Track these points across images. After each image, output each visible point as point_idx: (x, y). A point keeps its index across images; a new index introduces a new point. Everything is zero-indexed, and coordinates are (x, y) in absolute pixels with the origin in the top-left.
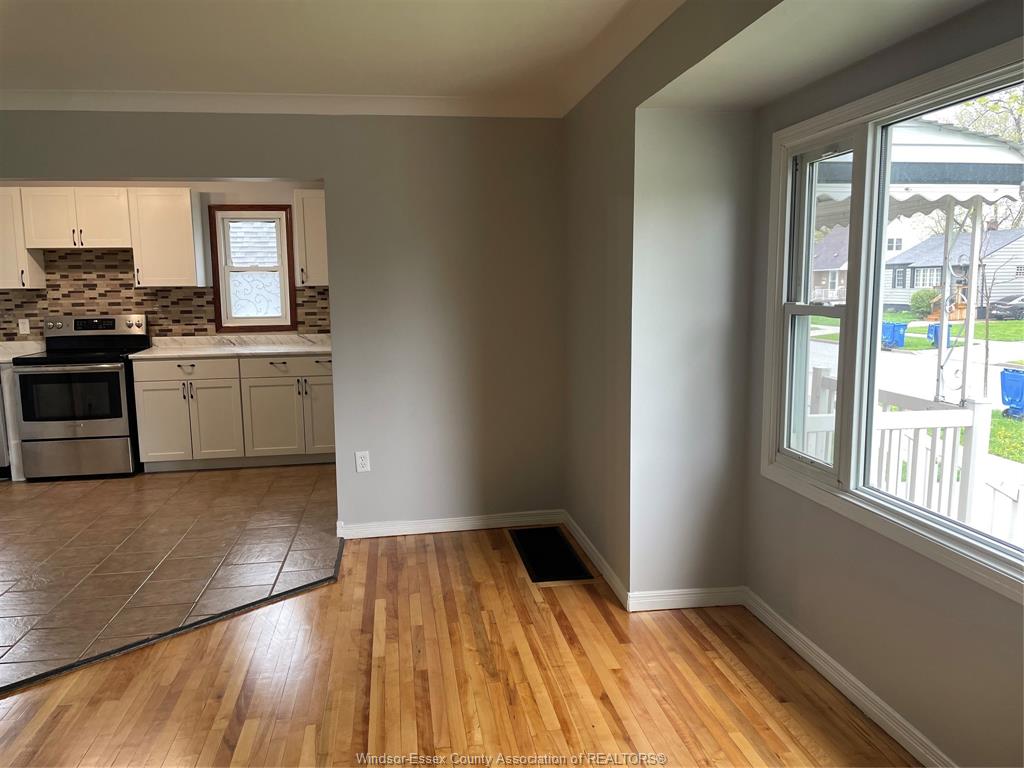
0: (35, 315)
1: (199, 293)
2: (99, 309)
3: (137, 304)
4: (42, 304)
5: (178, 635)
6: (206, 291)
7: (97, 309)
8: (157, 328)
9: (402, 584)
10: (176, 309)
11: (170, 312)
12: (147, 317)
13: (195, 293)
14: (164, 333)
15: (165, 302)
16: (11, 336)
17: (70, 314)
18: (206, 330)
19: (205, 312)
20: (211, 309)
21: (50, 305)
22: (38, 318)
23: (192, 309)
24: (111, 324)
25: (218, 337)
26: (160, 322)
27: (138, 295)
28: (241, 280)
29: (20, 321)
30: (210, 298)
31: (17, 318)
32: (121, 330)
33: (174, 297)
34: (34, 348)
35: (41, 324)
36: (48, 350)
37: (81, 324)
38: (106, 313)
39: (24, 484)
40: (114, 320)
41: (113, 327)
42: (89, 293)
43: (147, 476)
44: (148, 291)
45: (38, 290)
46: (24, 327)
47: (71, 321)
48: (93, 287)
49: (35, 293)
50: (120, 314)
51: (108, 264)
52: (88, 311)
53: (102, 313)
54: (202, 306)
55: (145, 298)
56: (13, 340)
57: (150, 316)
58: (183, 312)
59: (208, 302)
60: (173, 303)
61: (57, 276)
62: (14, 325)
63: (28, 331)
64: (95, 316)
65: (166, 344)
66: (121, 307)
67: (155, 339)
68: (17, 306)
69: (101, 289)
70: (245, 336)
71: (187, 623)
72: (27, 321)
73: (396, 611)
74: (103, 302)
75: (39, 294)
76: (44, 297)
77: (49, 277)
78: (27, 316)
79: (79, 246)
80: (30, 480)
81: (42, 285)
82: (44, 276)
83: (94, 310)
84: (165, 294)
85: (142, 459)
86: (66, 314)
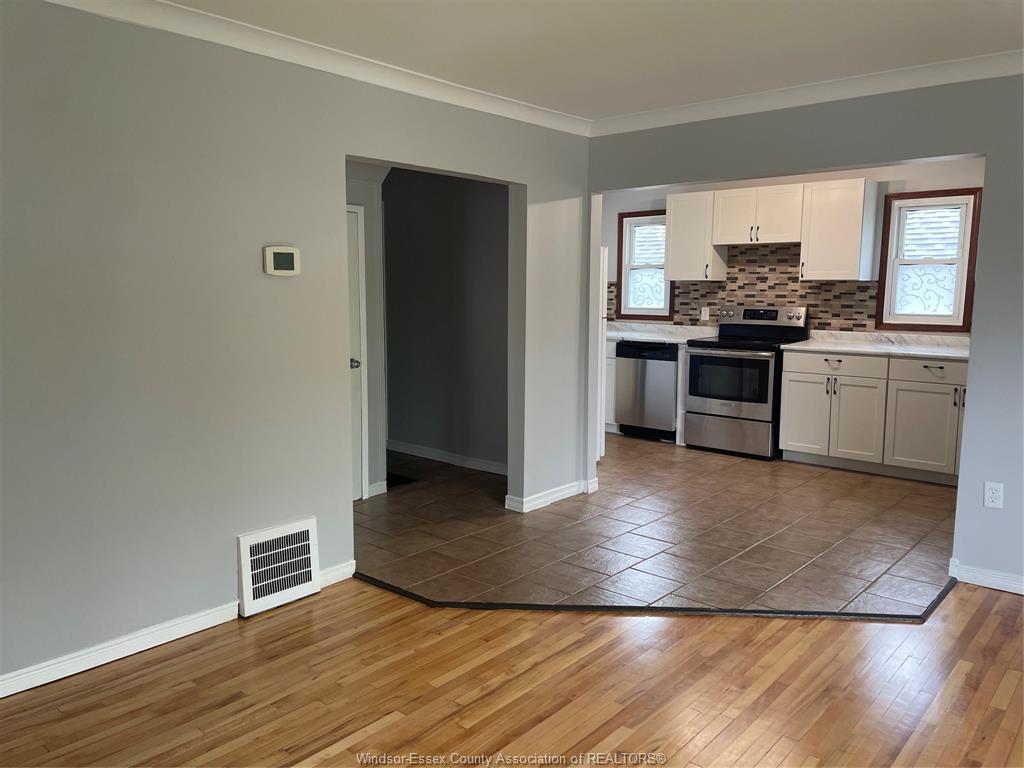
0: (715, 304)
1: (863, 287)
2: (767, 301)
3: (802, 296)
4: (721, 294)
5: (737, 616)
6: (870, 285)
7: (764, 300)
8: (817, 321)
9: (1005, 654)
10: (837, 303)
11: (831, 306)
12: (807, 311)
13: (859, 288)
14: (823, 326)
15: (829, 296)
16: (695, 322)
17: (742, 304)
18: (865, 326)
19: (866, 307)
20: (873, 304)
21: (727, 296)
22: (717, 307)
23: (853, 303)
24: (774, 315)
25: (876, 334)
26: (821, 315)
27: (803, 288)
28: (911, 273)
29: (703, 308)
30: (873, 292)
31: (700, 306)
32: (782, 321)
33: (836, 291)
34: (710, 333)
35: (718, 312)
36: (720, 336)
37: (751, 314)
38: (773, 305)
39: (684, 449)
40: (777, 311)
41: (775, 318)
42: (761, 286)
43: (784, 463)
44: (814, 284)
45: (720, 282)
46: (705, 314)
47: (742, 310)
48: (764, 280)
49: (717, 285)
50: (784, 306)
51: (780, 258)
52: (758, 302)
53: (769, 305)
54: (865, 301)
55: (809, 291)
56: (695, 325)
57: (811, 309)
58: (843, 306)
59: (871, 297)
60: (835, 297)
61: (736, 270)
62: (698, 312)
63: (707, 318)
64: (763, 307)
65: (822, 337)
66: (786, 300)
67: (813, 332)
68: (702, 296)
69: (771, 283)
70: (906, 335)
71: (748, 608)
72: (708, 309)
73: (978, 682)
74: (771, 294)
75: (719, 285)
76: (723, 288)
77: (730, 270)
78: (709, 304)
79: (755, 242)
80: (689, 447)
81: (722, 277)
82: (726, 269)
83: (763, 302)
84: (828, 288)
85: (781, 446)
86: (739, 304)
